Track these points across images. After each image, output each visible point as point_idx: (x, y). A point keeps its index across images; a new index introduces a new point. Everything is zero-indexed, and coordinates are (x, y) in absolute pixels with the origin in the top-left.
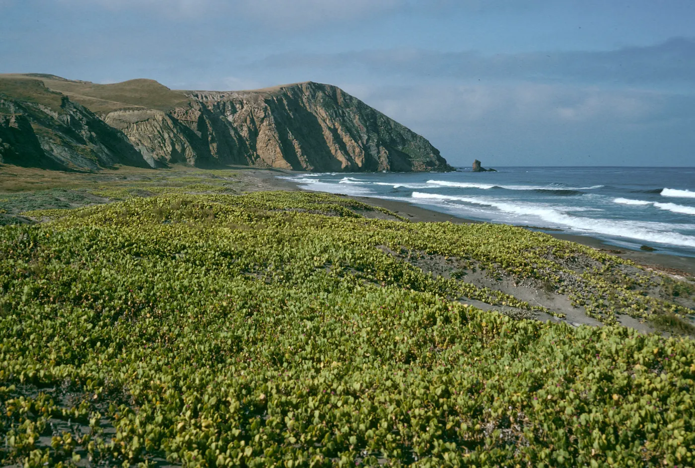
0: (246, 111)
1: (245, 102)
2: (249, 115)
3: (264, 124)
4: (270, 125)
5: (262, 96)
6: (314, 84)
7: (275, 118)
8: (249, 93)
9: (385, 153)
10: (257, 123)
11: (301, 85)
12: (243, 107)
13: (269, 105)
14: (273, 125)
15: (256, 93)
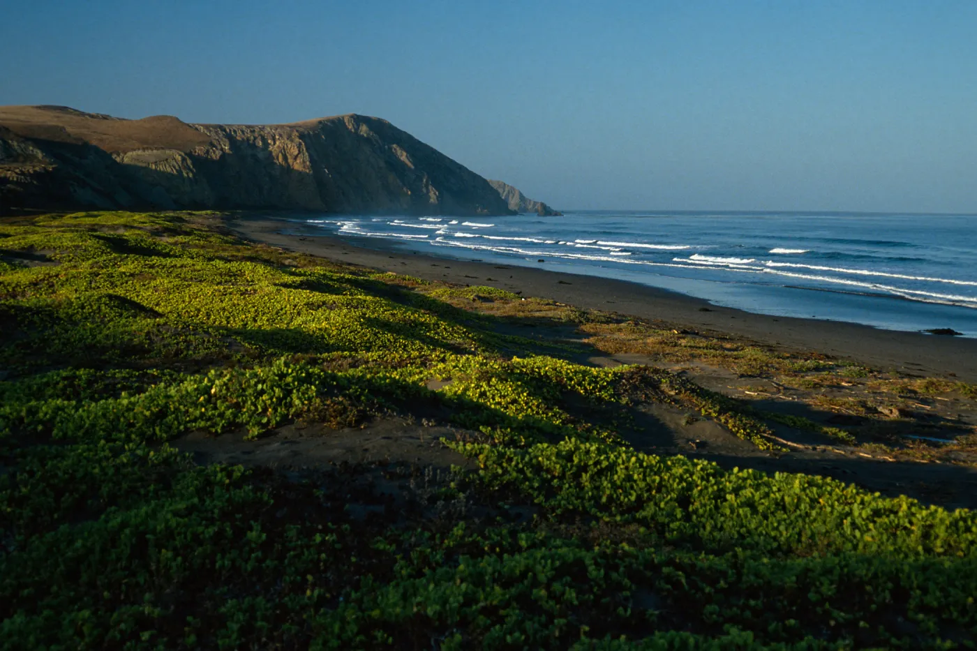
0: (279, 147)
1: (277, 137)
2: (281, 152)
3: (298, 161)
4: (304, 162)
5: (297, 131)
6: (358, 116)
7: (310, 156)
8: (282, 127)
9: (435, 194)
10: (290, 161)
11: (343, 118)
12: (275, 143)
13: (304, 142)
14: (308, 163)
15: (290, 127)
